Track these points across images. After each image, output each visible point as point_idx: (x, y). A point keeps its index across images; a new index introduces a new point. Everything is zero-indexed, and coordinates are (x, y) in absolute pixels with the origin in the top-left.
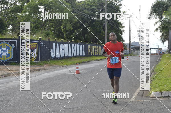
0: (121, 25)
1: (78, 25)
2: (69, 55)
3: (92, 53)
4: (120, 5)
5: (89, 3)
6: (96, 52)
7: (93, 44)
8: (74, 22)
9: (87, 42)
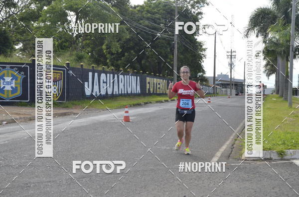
0: (201, 46)
1: (131, 44)
2: (114, 93)
3: (151, 90)
4: (200, 13)
5: (150, 9)
6: (159, 88)
7: (155, 76)
8: (124, 39)
9: (144, 72)
